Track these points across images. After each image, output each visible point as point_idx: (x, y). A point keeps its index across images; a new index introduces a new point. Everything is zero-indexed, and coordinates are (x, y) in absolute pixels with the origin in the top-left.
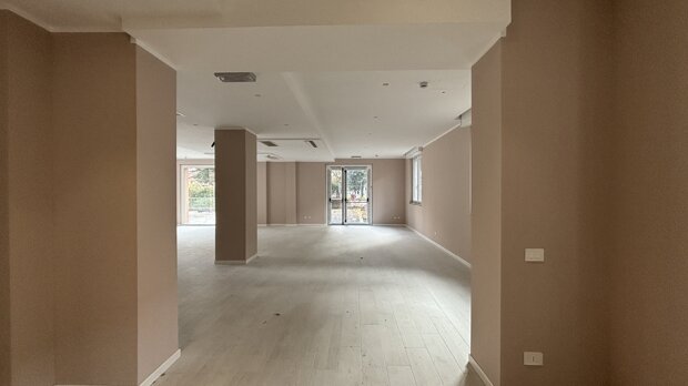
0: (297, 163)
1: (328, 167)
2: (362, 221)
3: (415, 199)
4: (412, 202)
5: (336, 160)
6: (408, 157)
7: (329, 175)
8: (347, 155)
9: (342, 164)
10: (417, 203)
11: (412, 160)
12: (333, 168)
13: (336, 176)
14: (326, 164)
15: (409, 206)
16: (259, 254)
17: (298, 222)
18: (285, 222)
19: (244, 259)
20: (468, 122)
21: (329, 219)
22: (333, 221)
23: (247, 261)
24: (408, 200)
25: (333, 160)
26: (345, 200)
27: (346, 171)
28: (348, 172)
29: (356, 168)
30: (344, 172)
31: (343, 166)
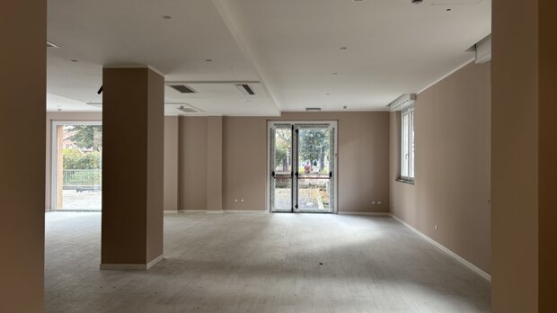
0: (225, 119)
1: (271, 124)
2: (321, 207)
3: (404, 173)
4: (399, 178)
5: (282, 113)
6: (394, 109)
7: (272, 137)
8: (299, 105)
9: (292, 120)
10: (407, 180)
11: (399, 113)
12: (279, 126)
13: (282, 137)
14: (268, 119)
15: (396, 186)
16: (167, 255)
17: (224, 207)
18: (205, 207)
19: (144, 262)
20: (485, 55)
21: (272, 201)
22: (277, 206)
23: (149, 265)
24: (394, 176)
25: (278, 114)
26: (295, 175)
27: (297, 131)
28: (301, 131)
29: (313, 125)
30: (295, 132)
31: (293, 123)
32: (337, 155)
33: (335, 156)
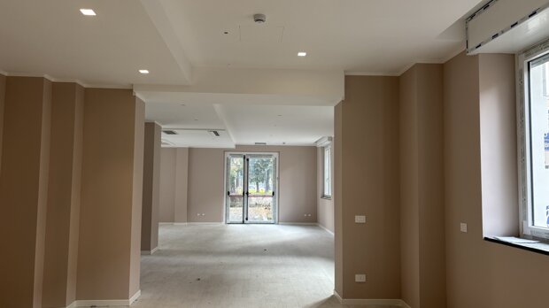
0: (190, 149)
1: (227, 155)
2: (266, 220)
3: (326, 193)
4: (323, 196)
5: (236, 146)
6: (319, 145)
7: (228, 164)
8: (250, 140)
10: (328, 198)
11: (323, 148)
12: (234, 156)
13: (236, 164)
14: (225, 150)
15: (321, 201)
17: (188, 221)
18: (173, 221)
19: (149, 249)
21: (227, 215)
22: (230, 220)
23: (152, 251)
24: (320, 195)
25: (233, 147)
26: (246, 194)
27: (248, 160)
28: (250, 160)
29: (260, 156)
30: (246, 160)
31: (245, 153)
32: (279, 178)
33: (277, 179)
